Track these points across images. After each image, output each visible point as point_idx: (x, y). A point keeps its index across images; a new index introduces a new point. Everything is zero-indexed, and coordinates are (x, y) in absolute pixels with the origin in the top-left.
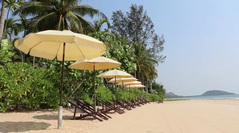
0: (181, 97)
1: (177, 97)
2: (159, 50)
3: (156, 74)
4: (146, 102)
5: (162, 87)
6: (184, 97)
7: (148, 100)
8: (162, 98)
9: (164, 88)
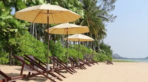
0: (125, 58)
1: (122, 58)
2: (110, 8)
3: (105, 34)
4: (93, 62)
5: (109, 47)
6: (128, 59)
7: (95, 59)
8: (111, 59)
9: (111, 49)
